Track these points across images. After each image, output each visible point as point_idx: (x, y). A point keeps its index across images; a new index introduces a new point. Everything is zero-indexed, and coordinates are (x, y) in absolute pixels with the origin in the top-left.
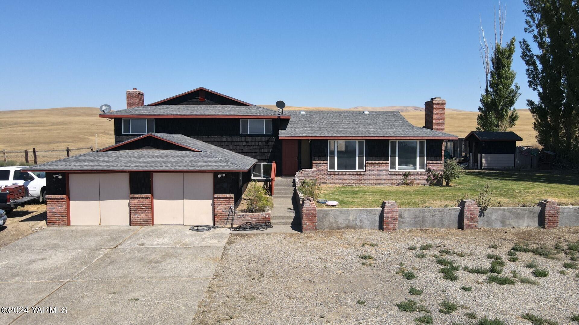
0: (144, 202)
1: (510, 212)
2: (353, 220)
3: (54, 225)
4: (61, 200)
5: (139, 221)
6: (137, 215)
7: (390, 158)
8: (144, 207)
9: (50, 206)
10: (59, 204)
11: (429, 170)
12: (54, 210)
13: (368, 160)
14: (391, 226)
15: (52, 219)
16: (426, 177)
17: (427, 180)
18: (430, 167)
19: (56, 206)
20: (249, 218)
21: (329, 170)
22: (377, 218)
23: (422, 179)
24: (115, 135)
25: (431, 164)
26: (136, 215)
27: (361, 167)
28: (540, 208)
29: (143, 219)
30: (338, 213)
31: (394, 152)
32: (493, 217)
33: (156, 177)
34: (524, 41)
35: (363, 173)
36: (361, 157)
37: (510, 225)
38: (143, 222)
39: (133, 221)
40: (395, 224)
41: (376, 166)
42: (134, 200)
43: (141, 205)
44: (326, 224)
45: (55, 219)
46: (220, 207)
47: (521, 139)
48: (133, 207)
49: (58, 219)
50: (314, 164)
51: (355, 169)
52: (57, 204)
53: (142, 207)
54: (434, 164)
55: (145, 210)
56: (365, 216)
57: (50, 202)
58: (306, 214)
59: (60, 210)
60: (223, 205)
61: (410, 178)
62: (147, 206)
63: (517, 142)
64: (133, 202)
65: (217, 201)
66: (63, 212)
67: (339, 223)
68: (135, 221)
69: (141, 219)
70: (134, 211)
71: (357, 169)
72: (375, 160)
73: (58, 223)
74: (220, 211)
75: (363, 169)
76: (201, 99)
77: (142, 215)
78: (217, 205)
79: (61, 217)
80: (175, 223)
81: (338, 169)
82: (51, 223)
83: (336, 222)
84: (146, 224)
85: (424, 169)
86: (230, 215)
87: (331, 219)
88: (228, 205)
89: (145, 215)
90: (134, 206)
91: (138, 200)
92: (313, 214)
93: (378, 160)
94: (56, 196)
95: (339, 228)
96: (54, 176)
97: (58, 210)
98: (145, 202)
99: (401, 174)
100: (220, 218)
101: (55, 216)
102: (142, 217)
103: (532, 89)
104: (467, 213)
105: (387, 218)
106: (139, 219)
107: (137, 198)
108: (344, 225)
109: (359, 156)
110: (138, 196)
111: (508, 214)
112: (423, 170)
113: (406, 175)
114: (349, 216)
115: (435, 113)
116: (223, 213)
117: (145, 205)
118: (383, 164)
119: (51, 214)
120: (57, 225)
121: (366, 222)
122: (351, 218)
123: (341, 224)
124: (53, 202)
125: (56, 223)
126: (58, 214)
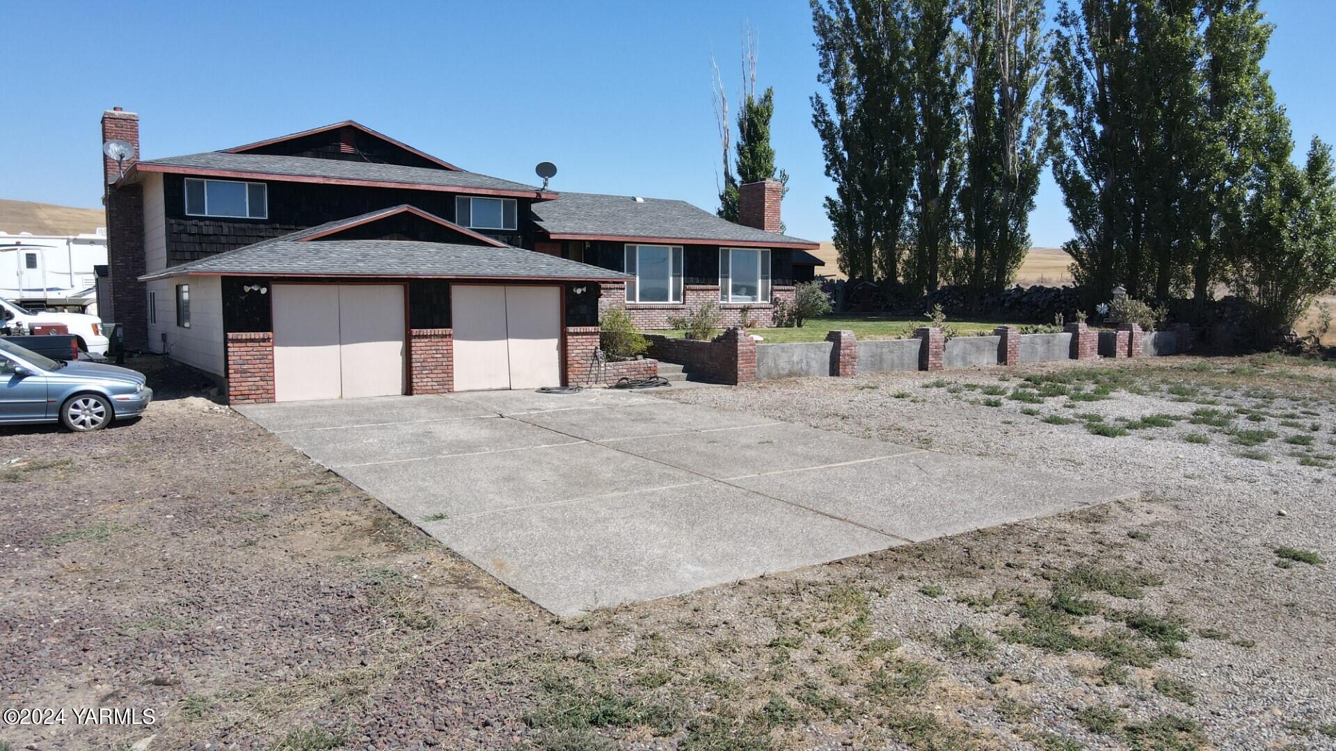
0: (439, 344)
1: (971, 344)
2: (798, 363)
3: (247, 401)
4: (262, 344)
5: (429, 384)
6: (426, 372)
7: (720, 279)
8: (439, 356)
9: (236, 358)
10: (258, 353)
11: (775, 302)
12: (245, 367)
13: (687, 284)
14: (849, 369)
15: (241, 388)
16: (770, 313)
17: (774, 319)
18: (778, 295)
19: (249, 357)
20: (625, 370)
21: (627, 302)
22: (827, 357)
23: (765, 318)
24: (166, 216)
25: (779, 290)
26: (424, 372)
27: (676, 297)
28: (998, 338)
29: (438, 380)
30: (779, 351)
31: (726, 272)
32: (955, 353)
33: (457, 293)
34: (817, 96)
35: (681, 306)
36: (676, 276)
37: (971, 362)
38: (438, 387)
39: (419, 384)
40: (853, 365)
41: (701, 294)
42: (419, 340)
43: (435, 352)
44: (764, 370)
45: (247, 388)
46: (577, 351)
47: (822, 264)
48: (418, 356)
49: (254, 388)
50: (604, 289)
51: (667, 300)
52: (253, 353)
53: (436, 356)
54: (782, 290)
55: (441, 360)
56: (813, 356)
57: (236, 349)
58: (742, 353)
59: (261, 366)
60: (582, 347)
61: (751, 315)
62: (445, 352)
63: (816, 267)
64: (417, 344)
65: (573, 341)
66: (266, 370)
67: (780, 367)
68: (421, 384)
69: (434, 380)
70: (419, 364)
71: (671, 301)
72: (698, 284)
73: (254, 397)
74: (577, 358)
75: (679, 300)
76: (346, 148)
77: (436, 371)
78: (572, 348)
79: (262, 383)
80: (494, 387)
81: (640, 300)
82: (240, 397)
83: (776, 366)
84: (443, 391)
85: (767, 300)
86: (594, 365)
87: (770, 361)
88: (590, 347)
89: (441, 371)
90: (420, 352)
91: (427, 340)
92: (751, 352)
93: (703, 284)
94: (253, 335)
95: (780, 377)
96: (247, 289)
97: (256, 366)
98: (441, 344)
99: (737, 309)
100: (577, 373)
101: (250, 379)
102: (435, 376)
103: (831, 178)
104: (932, 346)
105: (844, 356)
106: (430, 380)
107: (426, 337)
108: (787, 371)
109: (673, 276)
110: (428, 331)
111: (968, 346)
112: (767, 303)
113: (744, 310)
114: (793, 355)
115: (766, 205)
116: (582, 362)
117: (442, 351)
118: (711, 290)
119: (239, 375)
120: (253, 401)
121: (814, 364)
122: (795, 359)
123: (783, 369)
124: (242, 349)
125: (250, 397)
126: (256, 375)
